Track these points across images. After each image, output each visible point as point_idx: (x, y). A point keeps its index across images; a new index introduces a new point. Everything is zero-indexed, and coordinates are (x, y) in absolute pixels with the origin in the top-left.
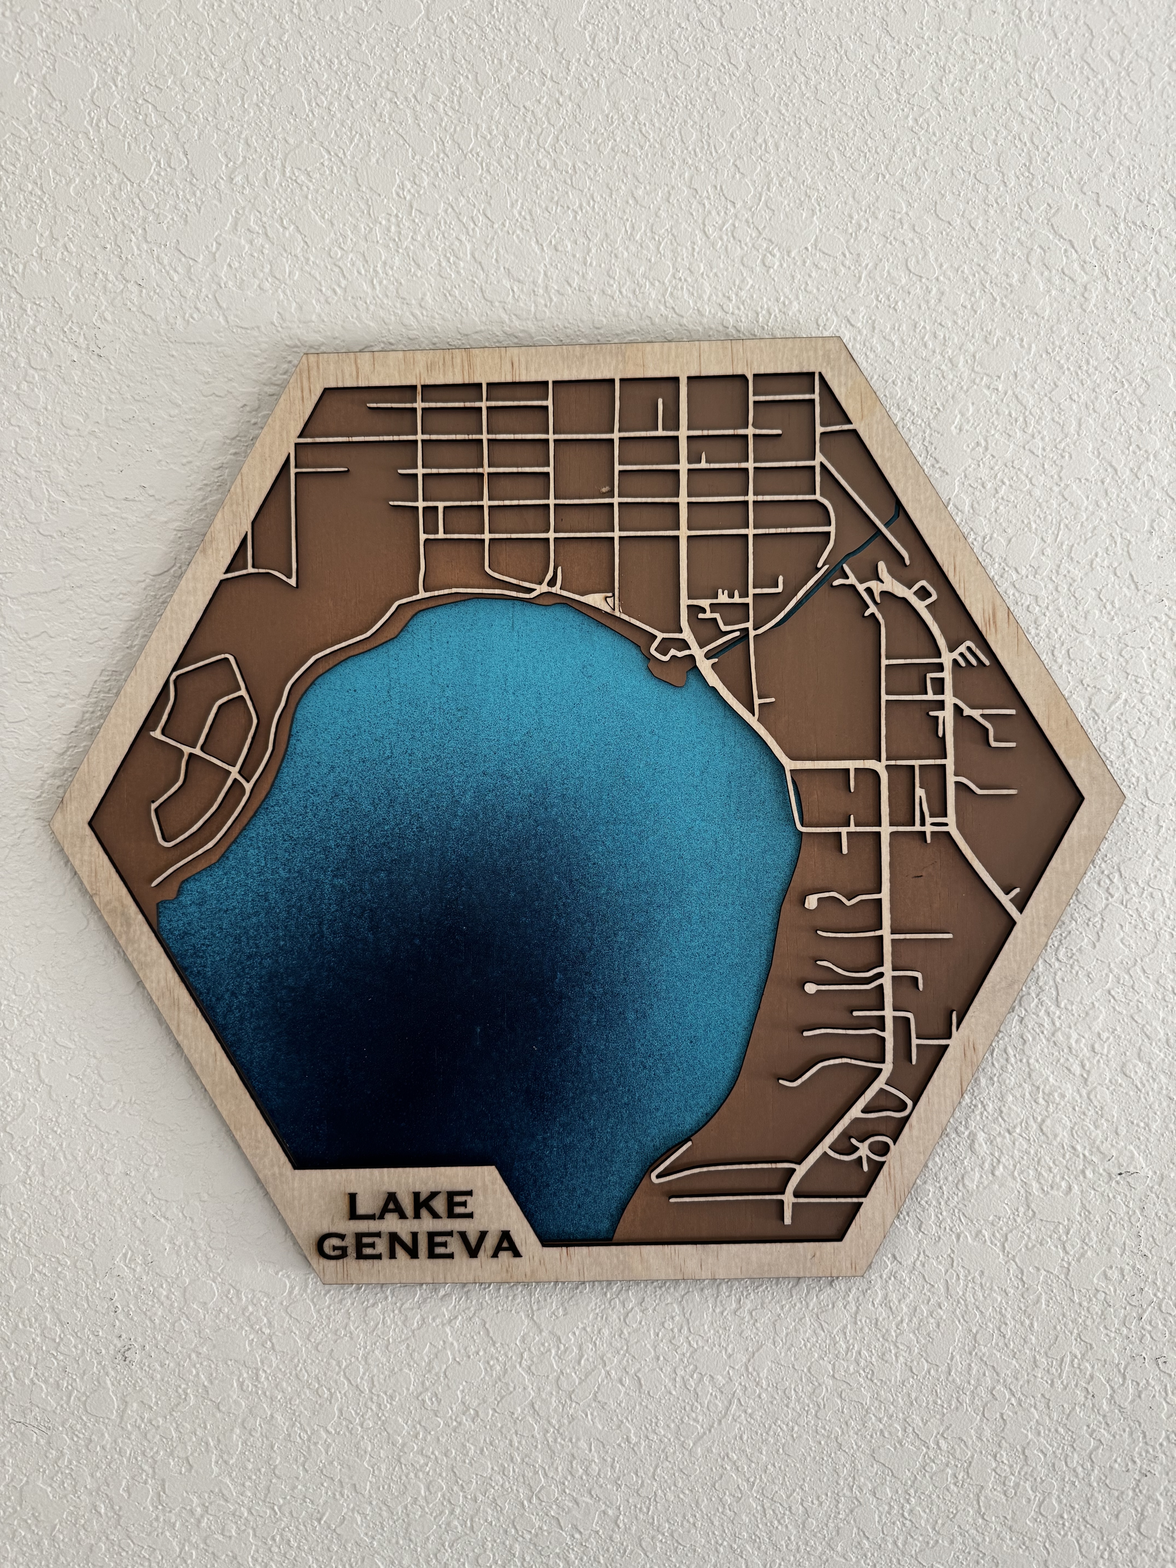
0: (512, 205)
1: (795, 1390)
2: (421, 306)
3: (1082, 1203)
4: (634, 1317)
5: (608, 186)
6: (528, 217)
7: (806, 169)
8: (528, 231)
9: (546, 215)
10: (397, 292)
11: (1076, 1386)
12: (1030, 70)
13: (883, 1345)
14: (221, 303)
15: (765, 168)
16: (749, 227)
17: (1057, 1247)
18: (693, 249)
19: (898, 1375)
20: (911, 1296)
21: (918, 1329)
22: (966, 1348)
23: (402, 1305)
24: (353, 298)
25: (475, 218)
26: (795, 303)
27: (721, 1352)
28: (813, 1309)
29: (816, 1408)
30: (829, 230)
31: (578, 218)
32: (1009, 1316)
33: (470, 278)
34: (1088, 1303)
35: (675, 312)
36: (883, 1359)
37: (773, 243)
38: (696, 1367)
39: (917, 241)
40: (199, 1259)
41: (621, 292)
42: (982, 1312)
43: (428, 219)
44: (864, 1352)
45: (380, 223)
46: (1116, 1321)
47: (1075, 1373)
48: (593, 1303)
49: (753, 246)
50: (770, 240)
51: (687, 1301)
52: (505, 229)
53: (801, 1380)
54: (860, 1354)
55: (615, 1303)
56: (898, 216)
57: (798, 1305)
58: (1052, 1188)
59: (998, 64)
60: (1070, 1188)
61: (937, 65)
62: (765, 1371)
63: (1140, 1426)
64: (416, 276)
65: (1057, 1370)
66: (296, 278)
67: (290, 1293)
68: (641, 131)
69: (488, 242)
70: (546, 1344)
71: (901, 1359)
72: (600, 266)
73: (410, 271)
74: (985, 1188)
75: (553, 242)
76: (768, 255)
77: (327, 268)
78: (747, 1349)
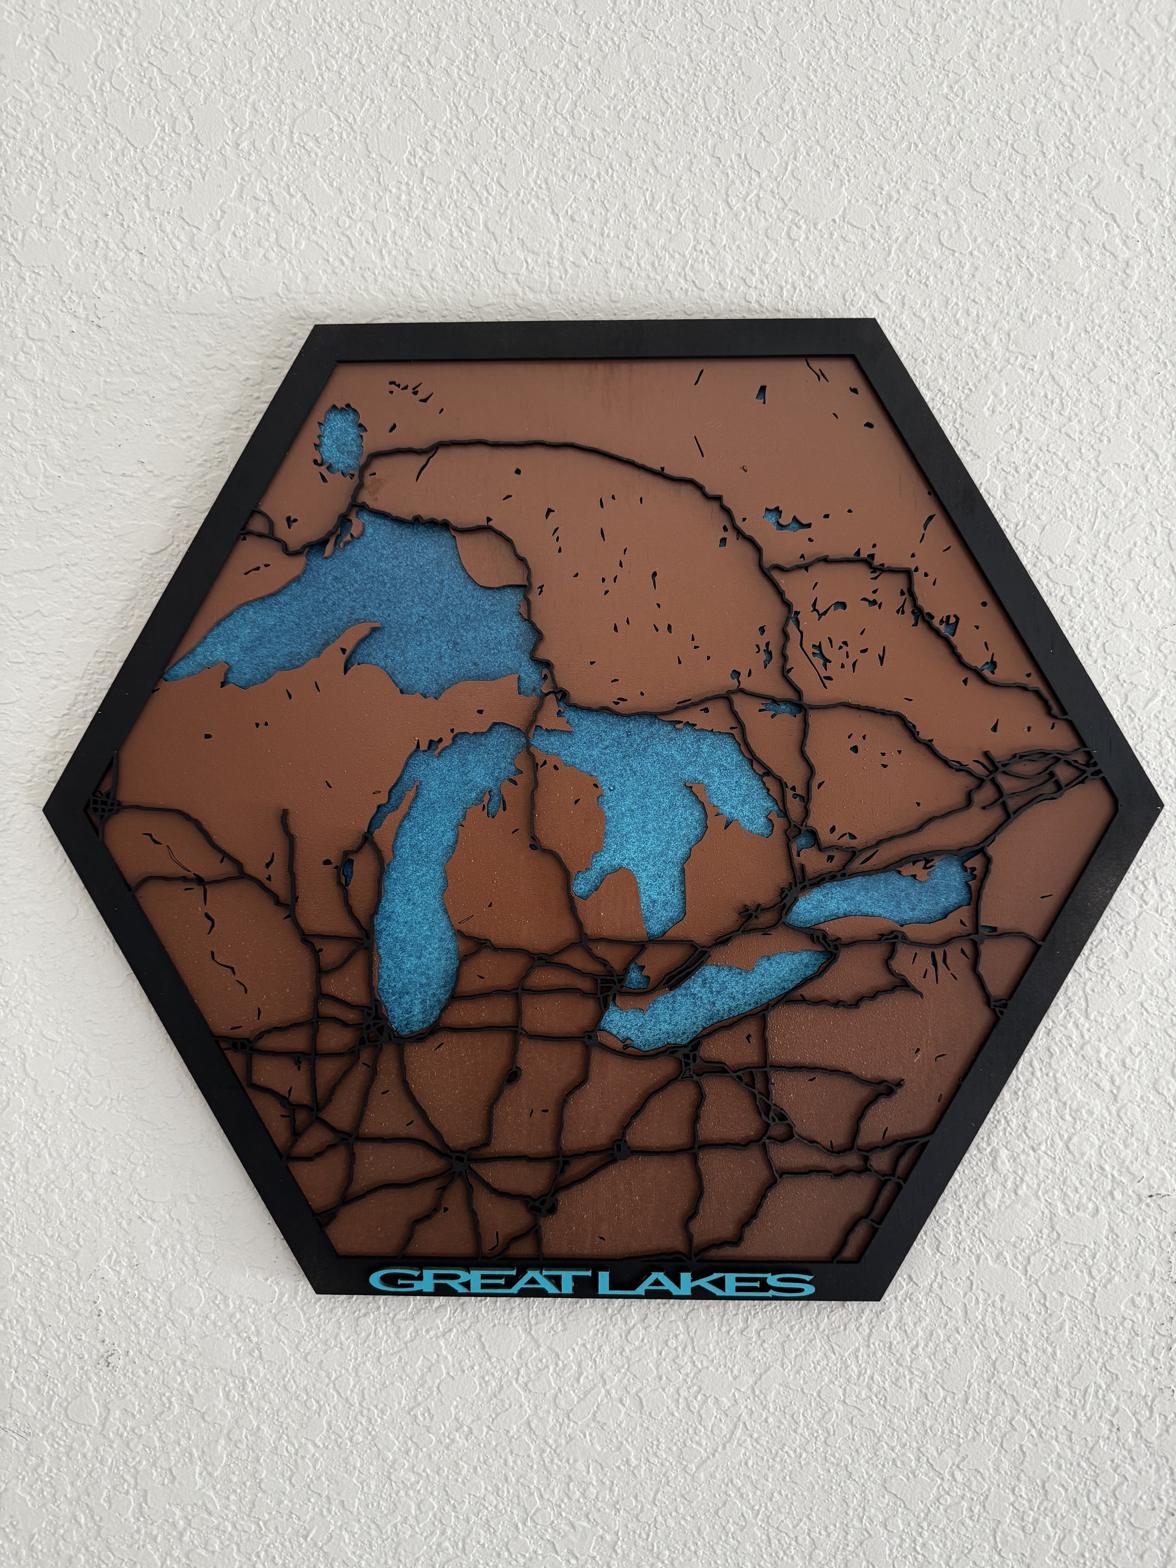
0: (528, 174)
1: (803, 1415)
2: (431, 278)
3: (1109, 1225)
4: (636, 1334)
5: (627, 154)
6: (544, 186)
7: (835, 137)
8: (544, 200)
9: (563, 184)
10: (407, 263)
11: (1100, 1418)
12: (1072, 35)
13: (897, 1370)
14: (224, 273)
15: (792, 137)
16: (774, 198)
17: (1082, 1272)
18: (716, 220)
19: (912, 1401)
20: (928, 1319)
21: (934, 1355)
22: (985, 1375)
23: (395, 1315)
24: (361, 268)
25: (489, 187)
26: (821, 278)
27: (726, 1373)
28: (824, 1330)
29: (826, 1435)
30: (858, 201)
31: (596, 187)
32: (1030, 1343)
33: (483, 249)
34: (1115, 1331)
35: (696, 286)
36: (896, 1385)
37: (799, 215)
38: (700, 1388)
39: (950, 213)
40: (186, 1263)
41: (639, 264)
42: (1001, 1338)
43: (440, 188)
44: (877, 1377)
45: (390, 192)
46: (1144, 1351)
47: (1099, 1405)
48: (594, 1319)
49: (778, 217)
50: (797, 212)
51: (692, 1319)
52: (520, 198)
53: (810, 1405)
54: (872, 1379)
55: (617, 1319)
56: (931, 188)
57: (808, 1325)
58: (1078, 1209)
59: (1039, 29)
60: (1097, 1210)
61: (974, 29)
62: (773, 1393)
63: (1167, 1462)
64: (427, 246)
65: (1080, 1401)
66: (302, 247)
67: (280, 1300)
68: (663, 97)
69: (502, 211)
70: (544, 1361)
71: (916, 1385)
72: (618, 238)
73: (421, 241)
74: (1007, 1208)
75: (570, 212)
76: (794, 227)
77: (335, 237)
78: (754, 1371)
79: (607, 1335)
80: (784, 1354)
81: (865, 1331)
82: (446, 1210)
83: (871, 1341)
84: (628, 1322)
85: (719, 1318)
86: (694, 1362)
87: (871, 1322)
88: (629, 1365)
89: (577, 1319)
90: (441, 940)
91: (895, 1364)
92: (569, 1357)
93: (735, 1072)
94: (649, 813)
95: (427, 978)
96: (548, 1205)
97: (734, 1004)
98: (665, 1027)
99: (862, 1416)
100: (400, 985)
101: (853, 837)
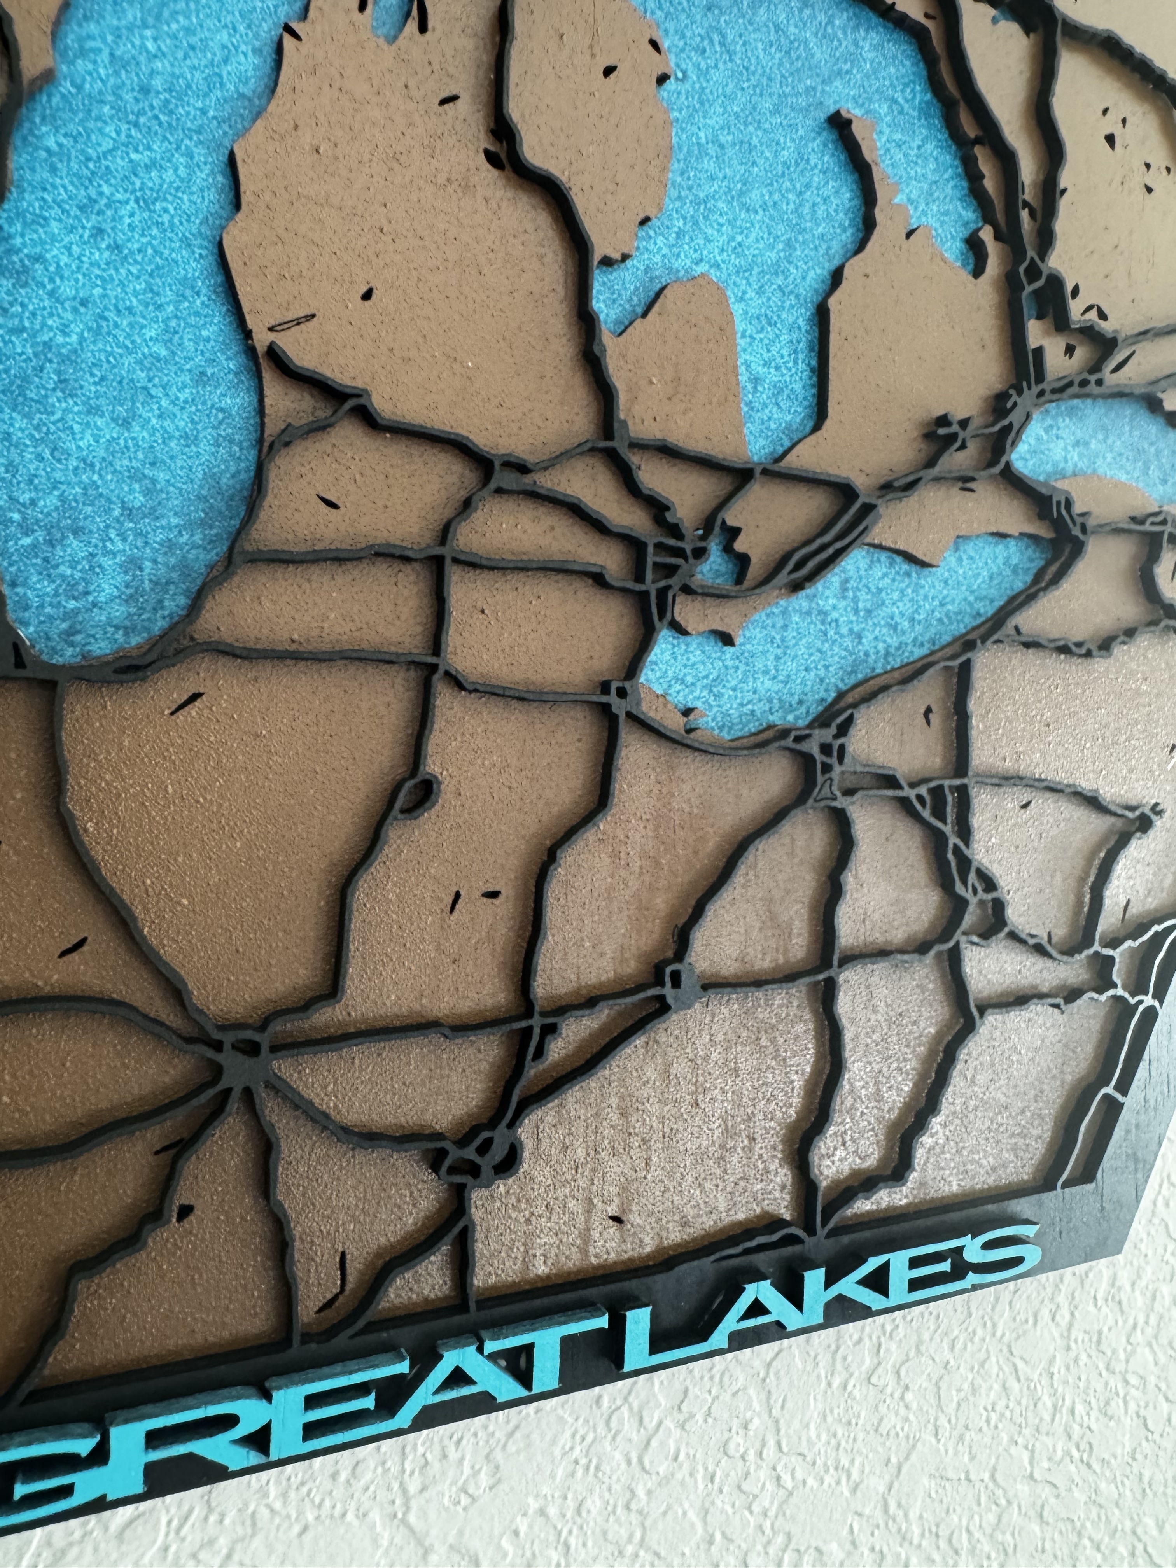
79: (597, 1468)
80: (939, 1406)
81: (1063, 1317)
82: (185, 1211)
83: (1073, 1337)
84: (646, 1419)
85: (829, 1356)
86: (778, 1478)
87: (1073, 1298)
88: (644, 1528)
89: (528, 1446)
90: (201, 378)
91: (1104, 1373)
92: (505, 1555)
93: (912, 785)
94: (754, 163)
95: (147, 493)
96: (498, 1153)
97: (894, 641)
98: (765, 685)
99: (1058, 1496)
100: (51, 501)
101: (1103, 316)
